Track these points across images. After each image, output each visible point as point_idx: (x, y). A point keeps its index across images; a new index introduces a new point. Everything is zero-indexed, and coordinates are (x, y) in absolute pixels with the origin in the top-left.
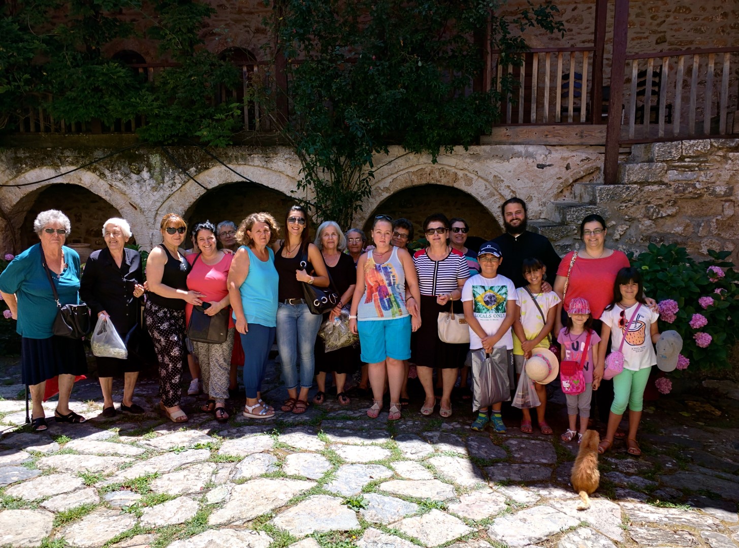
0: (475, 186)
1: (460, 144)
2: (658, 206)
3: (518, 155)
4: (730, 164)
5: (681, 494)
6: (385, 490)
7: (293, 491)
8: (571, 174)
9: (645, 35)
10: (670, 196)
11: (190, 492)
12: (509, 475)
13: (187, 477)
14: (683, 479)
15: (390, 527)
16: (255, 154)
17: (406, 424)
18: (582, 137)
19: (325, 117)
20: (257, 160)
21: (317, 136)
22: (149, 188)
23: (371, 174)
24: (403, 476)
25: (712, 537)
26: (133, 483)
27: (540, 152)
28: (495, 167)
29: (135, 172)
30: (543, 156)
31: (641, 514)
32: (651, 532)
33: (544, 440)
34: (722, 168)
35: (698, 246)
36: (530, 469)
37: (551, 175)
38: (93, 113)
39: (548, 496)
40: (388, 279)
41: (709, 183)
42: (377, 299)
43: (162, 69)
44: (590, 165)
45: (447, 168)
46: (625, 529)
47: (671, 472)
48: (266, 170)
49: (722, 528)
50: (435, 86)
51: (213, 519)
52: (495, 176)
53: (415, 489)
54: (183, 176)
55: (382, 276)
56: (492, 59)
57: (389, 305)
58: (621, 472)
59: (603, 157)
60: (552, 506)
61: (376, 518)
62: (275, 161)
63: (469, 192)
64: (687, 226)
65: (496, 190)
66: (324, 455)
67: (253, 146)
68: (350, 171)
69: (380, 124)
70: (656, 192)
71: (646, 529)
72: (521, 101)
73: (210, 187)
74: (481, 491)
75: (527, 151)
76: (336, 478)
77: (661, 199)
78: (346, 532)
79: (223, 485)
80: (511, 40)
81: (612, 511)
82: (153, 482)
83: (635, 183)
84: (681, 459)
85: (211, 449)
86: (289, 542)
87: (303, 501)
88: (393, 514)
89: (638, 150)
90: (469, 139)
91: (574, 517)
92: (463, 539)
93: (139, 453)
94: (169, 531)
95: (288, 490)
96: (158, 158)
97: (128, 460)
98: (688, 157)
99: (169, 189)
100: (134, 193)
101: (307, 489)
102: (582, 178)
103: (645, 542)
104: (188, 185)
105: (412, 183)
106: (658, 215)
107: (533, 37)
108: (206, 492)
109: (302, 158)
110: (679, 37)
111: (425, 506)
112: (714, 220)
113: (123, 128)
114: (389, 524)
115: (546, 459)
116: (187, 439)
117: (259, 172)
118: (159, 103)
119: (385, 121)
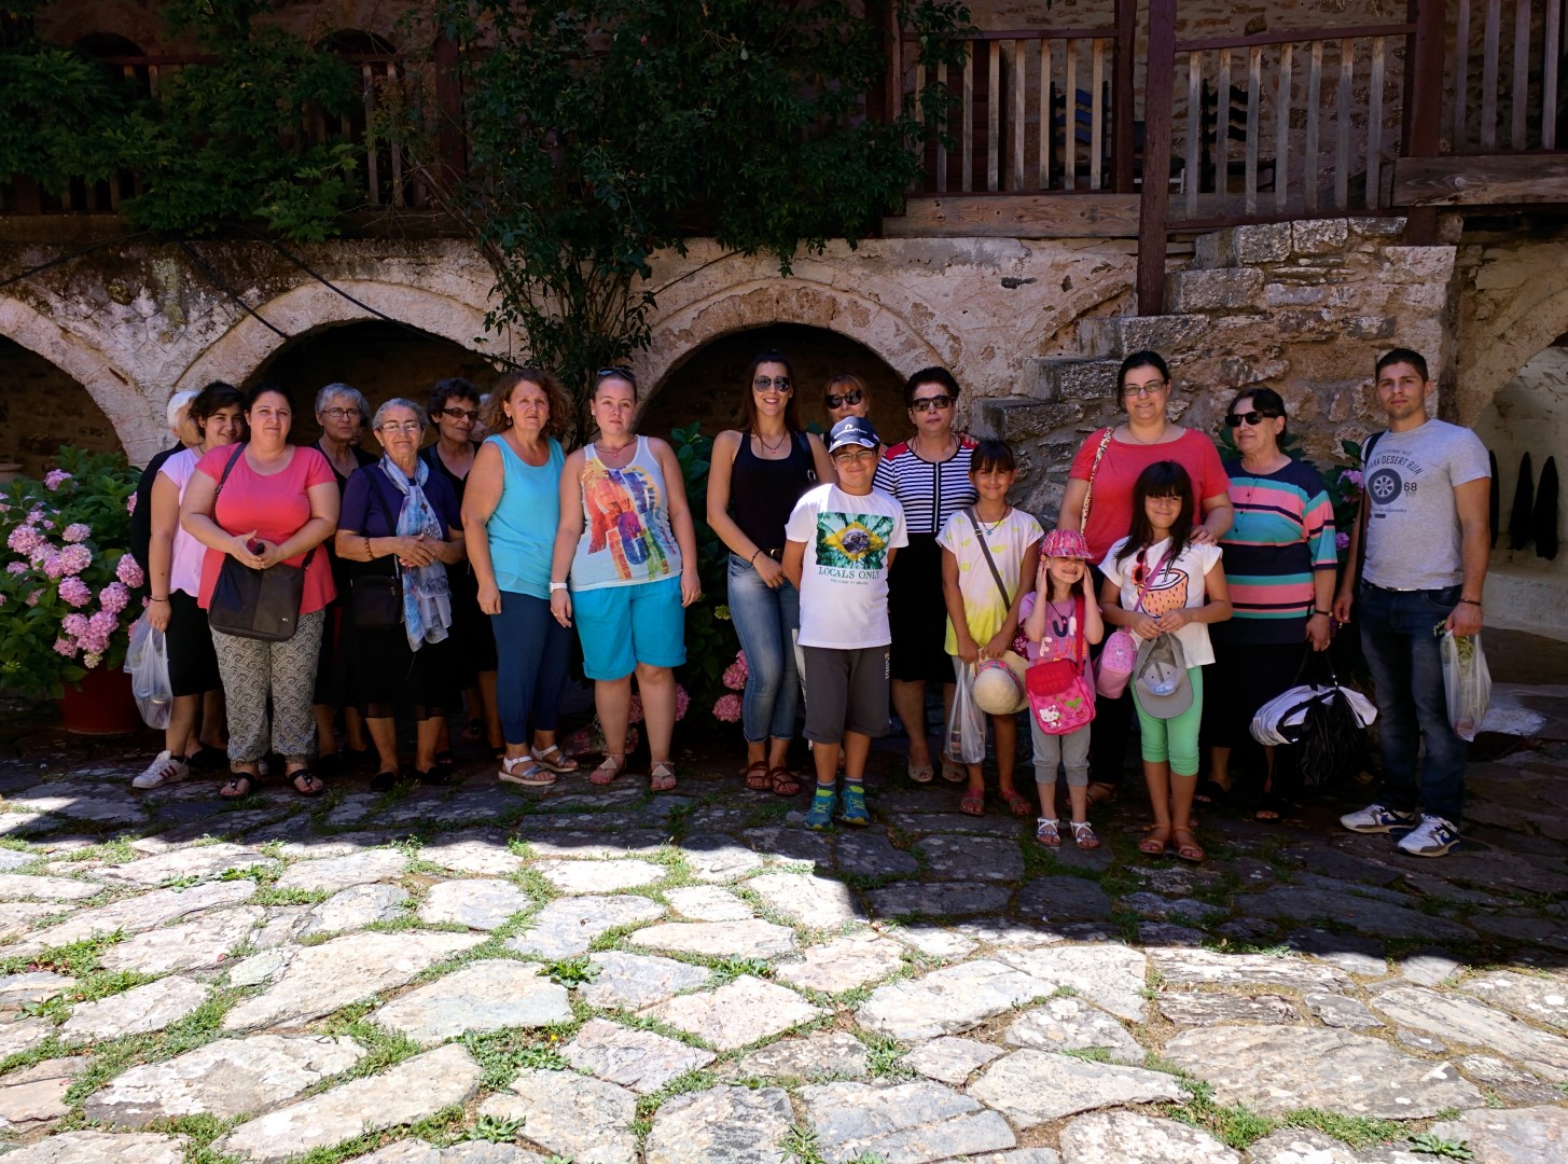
0: (874, 326)
1: (839, 236)
2: (1248, 358)
3: (962, 259)
4: (1388, 271)
5: (1275, 927)
6: (641, 944)
7: (431, 954)
8: (1074, 298)
9: (1223, 16)
10: (1272, 337)
11: (193, 966)
12: (917, 905)
13: (193, 936)
14: (1282, 900)
15: (642, 1015)
16: (393, 257)
17: (708, 817)
18: (1093, 219)
19: (541, 170)
20: (397, 270)
21: (522, 209)
22: (153, 335)
23: (649, 298)
24: (686, 914)
25: (1327, 1005)
26: (60, 954)
27: (1007, 252)
28: (915, 285)
29: (121, 299)
30: (1014, 261)
31: (1187, 968)
32: (1202, 1001)
33: (1001, 837)
34: (1373, 278)
35: (1329, 443)
36: (964, 891)
37: (1032, 301)
38: (15, 163)
39: (996, 942)
40: (640, 497)
41: (1347, 310)
42: (618, 542)
43: (177, 68)
44: (1113, 280)
45: (815, 287)
46: (1150, 998)
47: (1259, 887)
48: (417, 294)
49: (1350, 987)
50: (780, 105)
51: (234, 1019)
52: (916, 305)
53: (709, 939)
54: (230, 308)
55: (626, 491)
56: (902, 53)
57: (641, 551)
58: (1158, 892)
59: (1134, 261)
60: (1002, 960)
61: (613, 998)
62: (437, 273)
63: (863, 340)
64: (1307, 399)
65: (919, 334)
66: (515, 880)
67: (387, 239)
68: (604, 295)
69: (661, 186)
70: (1242, 329)
71: (1195, 995)
72: (967, 145)
73: (293, 331)
74: (853, 937)
75: (980, 251)
76: (534, 926)
77: (1254, 344)
78: (538, 1029)
79: (274, 950)
80: (940, 10)
81: (1127, 965)
82: (109, 952)
83: (1201, 311)
84: (1281, 864)
85: (258, 879)
86: (404, 1054)
87: (452, 973)
88: (651, 989)
89: (1207, 245)
90: (856, 222)
91: (1045, 979)
92: (798, 1031)
93: (87, 893)
94: (126, 1047)
95: (420, 951)
96: (173, 268)
97: (56, 910)
98: (1304, 257)
99: (201, 337)
100: (120, 347)
101: (466, 947)
102: (1096, 307)
103: (1189, 1019)
104: (243, 327)
105: (741, 321)
106: (1248, 377)
107: (994, 16)
108: (232, 965)
109: (496, 262)
110: (1292, 20)
111: (725, 969)
112: (1360, 388)
113: (91, 202)
114: (640, 1009)
115: (1000, 872)
116: (206, 862)
117: (401, 297)
118: (171, 142)
119: (673, 180)
